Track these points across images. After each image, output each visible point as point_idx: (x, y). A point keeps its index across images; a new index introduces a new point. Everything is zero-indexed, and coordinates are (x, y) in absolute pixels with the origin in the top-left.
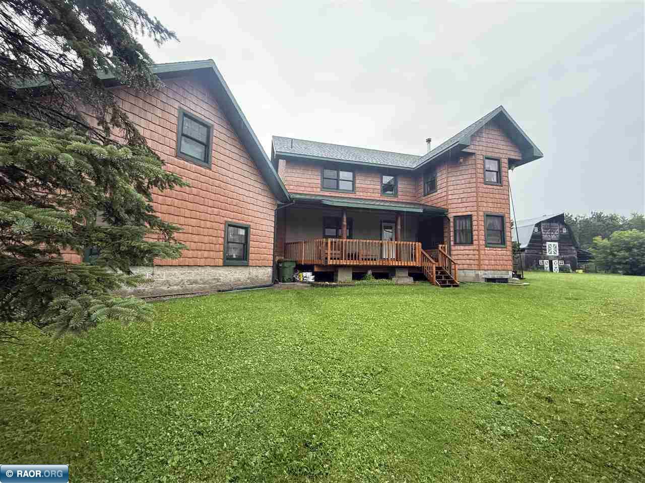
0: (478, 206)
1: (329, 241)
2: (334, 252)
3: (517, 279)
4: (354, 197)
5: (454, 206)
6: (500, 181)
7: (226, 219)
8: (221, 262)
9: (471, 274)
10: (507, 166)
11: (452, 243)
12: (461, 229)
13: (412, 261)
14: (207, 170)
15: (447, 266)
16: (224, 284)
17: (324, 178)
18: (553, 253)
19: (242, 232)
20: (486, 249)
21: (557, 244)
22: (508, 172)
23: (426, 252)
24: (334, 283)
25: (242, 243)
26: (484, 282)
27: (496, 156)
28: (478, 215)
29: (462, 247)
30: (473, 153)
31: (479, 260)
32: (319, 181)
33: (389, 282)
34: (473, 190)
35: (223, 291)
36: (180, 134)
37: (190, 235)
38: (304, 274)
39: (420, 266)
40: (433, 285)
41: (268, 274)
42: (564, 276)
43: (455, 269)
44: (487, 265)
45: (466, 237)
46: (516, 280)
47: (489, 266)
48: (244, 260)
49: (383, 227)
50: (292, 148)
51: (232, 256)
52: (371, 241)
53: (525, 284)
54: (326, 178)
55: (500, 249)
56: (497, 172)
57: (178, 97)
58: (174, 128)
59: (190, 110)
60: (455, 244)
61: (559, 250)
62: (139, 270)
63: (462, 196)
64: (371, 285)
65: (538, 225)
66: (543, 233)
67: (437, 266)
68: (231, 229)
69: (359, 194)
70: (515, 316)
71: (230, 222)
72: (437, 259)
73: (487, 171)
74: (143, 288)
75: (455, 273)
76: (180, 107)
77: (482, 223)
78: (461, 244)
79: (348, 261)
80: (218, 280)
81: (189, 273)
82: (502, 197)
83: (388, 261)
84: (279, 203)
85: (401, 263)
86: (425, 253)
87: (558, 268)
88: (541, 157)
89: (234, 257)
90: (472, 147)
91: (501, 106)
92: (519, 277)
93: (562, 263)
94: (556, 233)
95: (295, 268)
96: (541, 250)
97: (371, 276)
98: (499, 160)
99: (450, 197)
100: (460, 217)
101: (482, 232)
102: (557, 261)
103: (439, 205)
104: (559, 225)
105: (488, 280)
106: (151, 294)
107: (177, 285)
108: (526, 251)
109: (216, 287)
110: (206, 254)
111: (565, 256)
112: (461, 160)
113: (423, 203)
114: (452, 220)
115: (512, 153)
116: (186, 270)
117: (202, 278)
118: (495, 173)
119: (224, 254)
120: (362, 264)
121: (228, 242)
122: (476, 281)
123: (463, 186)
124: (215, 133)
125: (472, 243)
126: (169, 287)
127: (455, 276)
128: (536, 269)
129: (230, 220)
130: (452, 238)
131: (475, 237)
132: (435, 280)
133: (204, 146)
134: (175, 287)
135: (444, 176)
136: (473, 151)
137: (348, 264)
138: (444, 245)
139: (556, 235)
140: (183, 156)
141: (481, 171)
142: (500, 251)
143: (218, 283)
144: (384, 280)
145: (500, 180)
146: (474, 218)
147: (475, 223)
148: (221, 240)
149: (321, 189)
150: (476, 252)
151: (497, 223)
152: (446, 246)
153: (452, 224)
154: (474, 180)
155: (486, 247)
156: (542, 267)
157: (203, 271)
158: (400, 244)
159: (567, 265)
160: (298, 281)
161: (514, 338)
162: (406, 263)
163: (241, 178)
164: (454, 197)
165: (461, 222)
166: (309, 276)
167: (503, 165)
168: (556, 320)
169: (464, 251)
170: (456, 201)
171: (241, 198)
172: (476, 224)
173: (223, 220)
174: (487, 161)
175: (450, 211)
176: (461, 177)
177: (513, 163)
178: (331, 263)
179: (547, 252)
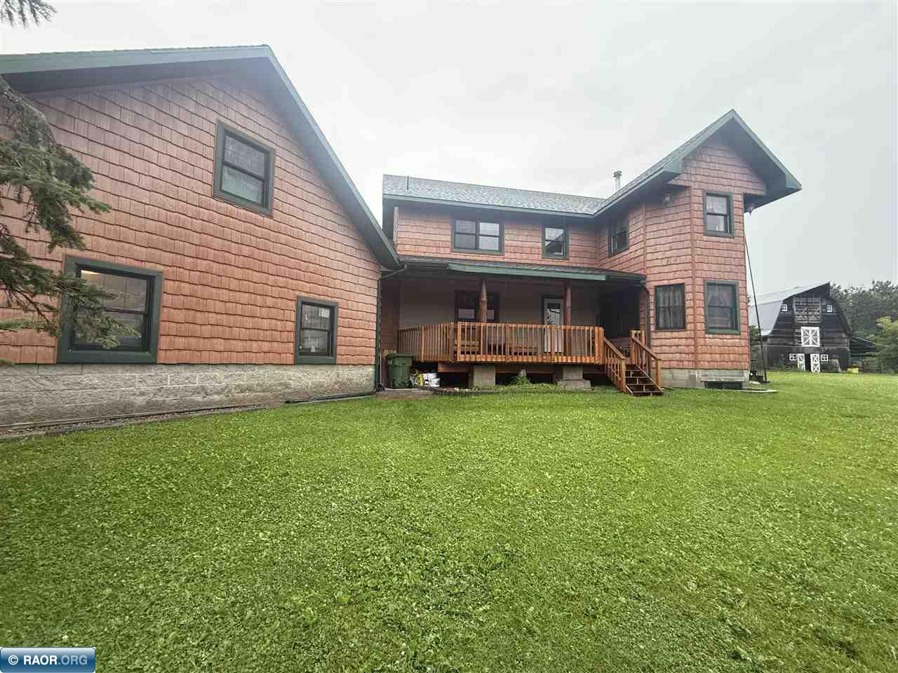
0: (694, 271)
1: (460, 325)
2: (466, 342)
3: (758, 383)
4: (501, 260)
5: (656, 270)
6: (729, 230)
7: (297, 293)
8: (290, 359)
9: (683, 375)
10: (741, 205)
11: (653, 328)
12: (667, 305)
13: (589, 355)
14: (265, 219)
15: (644, 363)
16: (297, 392)
17: (455, 233)
18: (811, 342)
19: (325, 313)
20: (707, 336)
21: (817, 329)
22: (743, 216)
23: (611, 342)
24: (467, 390)
25: (326, 331)
26: (704, 388)
27: (723, 190)
28: (693, 285)
29: (668, 334)
30: (686, 186)
31: (695, 353)
32: (449, 238)
33: (551, 387)
34: (687, 244)
35: (294, 402)
36: (219, 162)
37: (239, 318)
38: (425, 376)
39: (601, 363)
40: (622, 392)
41: (367, 376)
42: (829, 378)
43: (657, 368)
44: (708, 362)
45: (676, 319)
46: (754, 385)
47: (712, 363)
48: (328, 355)
49: (546, 306)
50: (408, 189)
51: (310, 349)
52: (524, 326)
53: (770, 391)
54: (459, 233)
55: (728, 337)
56: (726, 216)
57: (215, 105)
58: (210, 152)
59: (235, 126)
60: (658, 328)
61: (821, 339)
62: (153, 371)
63: (668, 254)
64: (524, 392)
65: (788, 301)
66: (796, 313)
67: (629, 363)
68: (307, 308)
69: (508, 256)
70: (758, 447)
71: (305, 297)
72: (629, 353)
73: (708, 214)
74: (162, 399)
75: (657, 374)
76: (219, 121)
77: (701, 296)
78: (666, 329)
79: (489, 356)
80: (287, 386)
81: (239, 375)
82: (734, 254)
83: (551, 355)
84: (384, 269)
85: (572, 359)
86: (609, 343)
87: (819, 366)
88: (798, 190)
89: (313, 350)
90: (685, 177)
91: (733, 110)
92: (759, 379)
93: (826, 358)
94: (816, 313)
95: (411, 368)
96: (792, 338)
97: (525, 380)
98: (727, 197)
99: (649, 257)
100: (666, 288)
101: (702, 311)
102: (818, 355)
103: (632, 270)
104: (821, 301)
105: (711, 385)
106: (176, 408)
107: (218, 393)
108: (769, 340)
109: (284, 395)
110: (266, 346)
111: (830, 348)
112: (668, 199)
113: (607, 268)
114: (652, 292)
115: (750, 186)
116: (234, 371)
117: (261, 382)
118: (722, 218)
119: (296, 347)
120: (510, 360)
121: (303, 329)
122: (690, 386)
123: (670, 239)
124: (278, 161)
125: (684, 328)
126: (204, 397)
127: (657, 379)
128: (784, 367)
129: (306, 295)
130: (652, 321)
131: (689, 319)
132: (625, 386)
133: (261, 183)
134: (216, 397)
135: (640, 224)
136: (686, 184)
137: (489, 360)
138: (639, 332)
139: (815, 316)
140: (226, 196)
141: (700, 214)
142: (729, 340)
143: (287, 390)
144: (544, 384)
145: (730, 228)
146: (688, 288)
147: (689, 296)
148: (291, 326)
149: (451, 249)
150: (691, 342)
151: (725, 296)
152: (643, 332)
153: (652, 299)
154: (688, 229)
155: (707, 333)
156: (794, 365)
157: (261, 371)
158: (570, 330)
159: (835, 361)
160: (415, 387)
161: (760, 491)
162: (579, 358)
163: (323, 232)
164: (656, 256)
165: (667, 295)
166: (432, 379)
167: (736, 204)
168: (831, 456)
169: (672, 340)
170: (658, 262)
171: (323, 261)
172: (691, 297)
173: (292, 295)
174: (709, 199)
175: (650, 277)
176: (666, 226)
177: (752, 202)
178: (462, 360)
179: (802, 341)
